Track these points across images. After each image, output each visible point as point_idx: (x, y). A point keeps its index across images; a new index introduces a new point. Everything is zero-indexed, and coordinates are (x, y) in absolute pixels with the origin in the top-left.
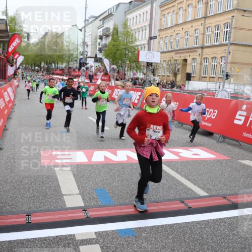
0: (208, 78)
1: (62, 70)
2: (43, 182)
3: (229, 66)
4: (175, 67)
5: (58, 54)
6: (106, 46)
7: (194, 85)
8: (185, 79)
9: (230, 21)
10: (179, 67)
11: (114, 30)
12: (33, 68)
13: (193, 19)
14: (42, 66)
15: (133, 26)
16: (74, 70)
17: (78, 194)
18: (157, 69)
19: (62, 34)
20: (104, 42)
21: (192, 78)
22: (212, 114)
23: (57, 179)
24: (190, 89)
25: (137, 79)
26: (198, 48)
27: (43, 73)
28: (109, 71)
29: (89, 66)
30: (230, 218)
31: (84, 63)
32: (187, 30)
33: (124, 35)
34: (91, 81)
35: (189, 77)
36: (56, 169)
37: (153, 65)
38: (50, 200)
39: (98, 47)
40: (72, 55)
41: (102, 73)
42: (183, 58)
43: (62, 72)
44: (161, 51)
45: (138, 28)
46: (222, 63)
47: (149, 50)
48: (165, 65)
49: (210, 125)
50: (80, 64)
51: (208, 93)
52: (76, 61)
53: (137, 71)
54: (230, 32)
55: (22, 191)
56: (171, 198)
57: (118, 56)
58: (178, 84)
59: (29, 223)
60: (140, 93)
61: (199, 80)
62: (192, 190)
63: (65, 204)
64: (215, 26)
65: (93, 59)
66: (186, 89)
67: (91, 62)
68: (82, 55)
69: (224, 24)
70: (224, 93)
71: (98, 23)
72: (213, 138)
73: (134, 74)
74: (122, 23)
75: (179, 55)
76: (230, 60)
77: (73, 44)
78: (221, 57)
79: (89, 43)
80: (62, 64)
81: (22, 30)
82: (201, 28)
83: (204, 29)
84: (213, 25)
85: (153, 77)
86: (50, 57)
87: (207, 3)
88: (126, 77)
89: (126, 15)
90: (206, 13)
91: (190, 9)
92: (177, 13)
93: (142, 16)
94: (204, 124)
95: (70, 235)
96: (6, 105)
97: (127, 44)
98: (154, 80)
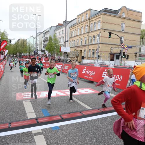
0: (91, 58)
1: (26, 56)
2: (17, 108)
3: (99, 53)
4: (77, 54)
5: (24, 49)
6: (46, 45)
7: (85, 61)
8: (81, 59)
9: (99, 34)
10: (79, 53)
11: (49, 38)
12: (13, 56)
13: (84, 33)
14: (17, 54)
15: (58, 36)
16: (32, 56)
17: (33, 112)
18: (69, 55)
19: (26, 40)
20: (45, 43)
22: (93, 73)
24: (83, 63)
25: (60, 59)
26: (86, 45)
27: (17, 57)
29: (39, 54)
30: (101, 118)
33: (54, 40)
35: (83, 58)
36: (24, 102)
37: (67, 53)
38: (20, 116)
39: (43, 45)
40: (31, 49)
41: (45, 57)
42: (80, 50)
43: (27, 57)
44: (70, 47)
46: (97, 52)
47: (65, 46)
48: (72, 53)
49: (92, 78)
50: (35, 53)
51: (91, 64)
52: (33, 52)
53: (60, 56)
54: (99, 39)
56: (75, 111)
57: (52, 50)
59: (10, 127)
60: (61, 66)
61: (88, 59)
62: (85, 107)
63: (27, 117)
65: (41, 51)
66: (82, 63)
67: (39, 52)
68: (35, 49)
69: (97, 35)
70: (98, 64)
71: (42, 35)
72: (94, 84)
73: (59, 57)
74: (53, 35)
75: (78, 49)
76: (100, 50)
77: (31, 44)
78: (96, 49)
79: (39, 44)
80: (26, 53)
81: (7, 38)
82: (87, 37)
83: (89, 37)
84: (92, 36)
85: (67, 58)
86: (21, 50)
87: (89, 26)
88: (56, 58)
89: (55, 31)
90: (89, 31)
91: (82, 29)
92: (77, 31)
93: (62, 32)
94: (89, 78)
95: (30, 131)
97: (56, 44)
98: (68, 60)
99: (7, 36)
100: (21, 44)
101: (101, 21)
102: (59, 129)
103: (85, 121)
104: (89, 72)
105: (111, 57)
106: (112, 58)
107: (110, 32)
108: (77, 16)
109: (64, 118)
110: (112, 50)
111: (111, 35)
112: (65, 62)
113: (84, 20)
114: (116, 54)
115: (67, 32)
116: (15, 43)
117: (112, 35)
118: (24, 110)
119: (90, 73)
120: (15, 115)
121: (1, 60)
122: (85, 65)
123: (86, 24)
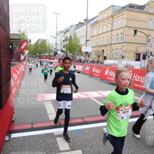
0: (114, 59)
2: (39, 109)
3: (124, 52)
4: (99, 54)
5: (44, 49)
6: (66, 45)
8: (103, 59)
9: (123, 32)
10: (101, 53)
11: (70, 38)
12: (33, 56)
13: (106, 31)
14: (37, 55)
15: (78, 35)
16: (52, 57)
17: (55, 114)
18: (90, 55)
19: (46, 40)
20: (65, 43)
21: (107, 59)
23: (45, 107)
24: (106, 63)
25: (81, 59)
26: (109, 45)
27: (37, 58)
29: (59, 54)
31: (56, 53)
32: (104, 36)
33: (75, 39)
35: (105, 58)
36: (45, 103)
37: (88, 53)
38: (42, 117)
39: (63, 45)
40: (51, 49)
42: (102, 49)
43: (46, 57)
45: (81, 36)
46: (120, 51)
47: (86, 46)
48: (94, 53)
50: (55, 53)
51: (114, 65)
52: (53, 52)
53: (81, 56)
54: (123, 37)
55: (29, 113)
56: (98, 114)
57: (72, 49)
58: (100, 61)
59: (32, 128)
60: (82, 66)
61: (110, 59)
63: (49, 119)
64: (117, 34)
65: (61, 51)
66: (104, 63)
67: (59, 52)
68: (55, 49)
69: (121, 33)
70: (122, 65)
71: (62, 34)
73: (80, 58)
74: (73, 34)
75: (100, 48)
76: (124, 49)
77: (51, 44)
78: (120, 49)
79: (59, 44)
80: (46, 54)
81: (27, 39)
83: (111, 36)
84: (115, 34)
85: (88, 59)
86: (41, 50)
87: (112, 24)
88: (76, 59)
89: (75, 31)
90: (112, 28)
91: (105, 27)
92: (99, 29)
93: (82, 30)
95: (52, 133)
96: (20, 74)
97: (76, 44)
98: (89, 60)
99: (27, 36)
100: (41, 44)
101: (125, 18)
102: (81, 132)
104: (112, 73)
105: (136, 57)
106: (138, 58)
107: (136, 29)
108: (99, 13)
109: (86, 121)
110: (138, 49)
111: (136, 32)
112: (86, 63)
113: (106, 18)
114: (142, 53)
115: (88, 31)
117: (138, 33)
118: (46, 111)
120: (36, 116)
121: (22, 60)
122: (108, 66)
123: (108, 22)
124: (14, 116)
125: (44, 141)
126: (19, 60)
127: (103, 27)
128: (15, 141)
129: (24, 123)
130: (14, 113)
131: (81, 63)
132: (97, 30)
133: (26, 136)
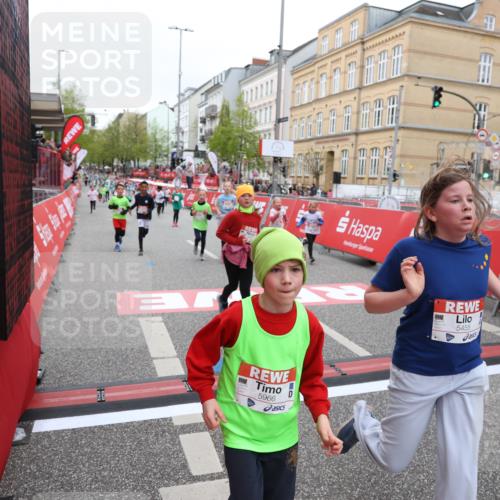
0: (366, 180)
1: (146, 169)
3: (397, 161)
4: (317, 163)
5: (138, 145)
6: (211, 132)
7: (346, 191)
8: (331, 182)
9: (397, 93)
10: (323, 163)
11: (222, 109)
12: (101, 168)
13: (342, 90)
14: (115, 164)
15: (251, 102)
16: (164, 170)
17: (174, 357)
18: (289, 167)
19: (145, 116)
20: (208, 126)
21: (342, 180)
22: (373, 233)
23: (142, 335)
24: (340, 196)
25: (259, 182)
26: (349, 134)
28: (216, 170)
31: (178, 160)
33: (239, 115)
34: (190, 187)
35: (337, 178)
36: (142, 321)
37: (284, 161)
38: (132, 367)
39: (199, 134)
40: (160, 146)
41: (207, 174)
42: (329, 150)
43: (146, 173)
44: (294, 139)
46: (387, 157)
47: (277, 138)
48: (301, 161)
49: (371, 250)
50: (173, 160)
51: (366, 202)
52: (166, 156)
53: (258, 170)
54: (398, 110)
55: (90, 355)
57: (229, 148)
59: (102, 401)
60: (264, 204)
61: (354, 183)
62: (346, 348)
63: (155, 372)
64: (376, 101)
65: (192, 154)
66: (334, 196)
67: (188, 157)
68: (176, 147)
69: (389, 98)
70: (391, 201)
71: (198, 98)
73: (254, 176)
74: (235, 99)
75: (321, 146)
76: (399, 150)
77: (161, 130)
78: (386, 148)
79: (186, 129)
80: (146, 161)
81: (83, 110)
82: (355, 104)
83: (359, 105)
84: (372, 100)
85: (283, 179)
86: (127, 150)
87: (362, 67)
88: (243, 179)
89: (240, 86)
90: (361, 82)
91: (337, 77)
92: (318, 82)
93: (265, 86)
94: (361, 248)
95: (165, 419)
96: (62, 225)
97: (243, 130)
98: (286, 184)
99: (82, 102)
100: (128, 128)
101: (405, 47)
103: (349, 396)
107: (439, 85)
108: (321, 31)
110: (443, 150)
111: (440, 96)
112: (275, 193)
113: (343, 45)
115: (282, 88)
116: (107, 127)
117: (445, 97)
118: (144, 350)
119: (362, 233)
120: (115, 363)
121: (66, 182)
122: (347, 203)
123: (350, 60)
124: (43, 363)
125: (140, 443)
126: (55, 180)
127: (331, 78)
128: (45, 442)
129: (75, 387)
130: (42, 353)
131: (260, 192)
132: (313, 86)
133: (81, 429)
